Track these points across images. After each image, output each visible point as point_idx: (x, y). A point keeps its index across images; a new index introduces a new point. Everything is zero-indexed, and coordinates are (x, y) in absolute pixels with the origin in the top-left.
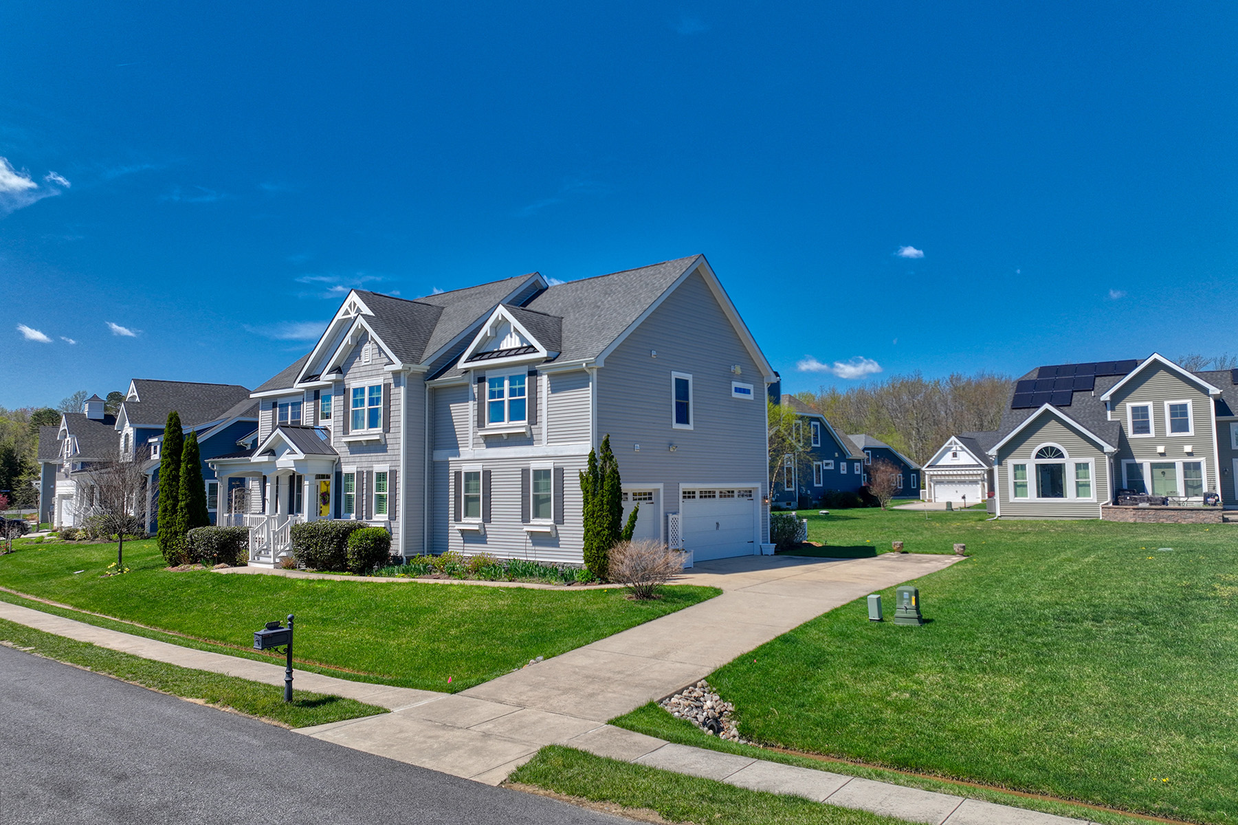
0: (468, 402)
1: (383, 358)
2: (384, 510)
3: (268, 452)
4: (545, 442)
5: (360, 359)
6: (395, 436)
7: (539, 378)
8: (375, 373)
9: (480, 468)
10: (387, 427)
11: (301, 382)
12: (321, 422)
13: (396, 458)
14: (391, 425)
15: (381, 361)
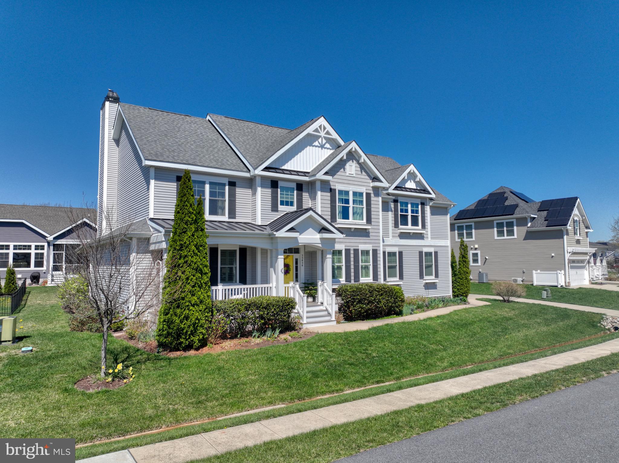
0: (388, 212)
1: (364, 176)
2: (367, 275)
3: (292, 230)
4: (429, 239)
5: (344, 170)
6: (375, 227)
7: (425, 207)
8: (360, 183)
9: (396, 250)
10: (369, 221)
11: (263, 170)
12: (281, 207)
13: (377, 241)
14: (373, 220)
15: (363, 177)
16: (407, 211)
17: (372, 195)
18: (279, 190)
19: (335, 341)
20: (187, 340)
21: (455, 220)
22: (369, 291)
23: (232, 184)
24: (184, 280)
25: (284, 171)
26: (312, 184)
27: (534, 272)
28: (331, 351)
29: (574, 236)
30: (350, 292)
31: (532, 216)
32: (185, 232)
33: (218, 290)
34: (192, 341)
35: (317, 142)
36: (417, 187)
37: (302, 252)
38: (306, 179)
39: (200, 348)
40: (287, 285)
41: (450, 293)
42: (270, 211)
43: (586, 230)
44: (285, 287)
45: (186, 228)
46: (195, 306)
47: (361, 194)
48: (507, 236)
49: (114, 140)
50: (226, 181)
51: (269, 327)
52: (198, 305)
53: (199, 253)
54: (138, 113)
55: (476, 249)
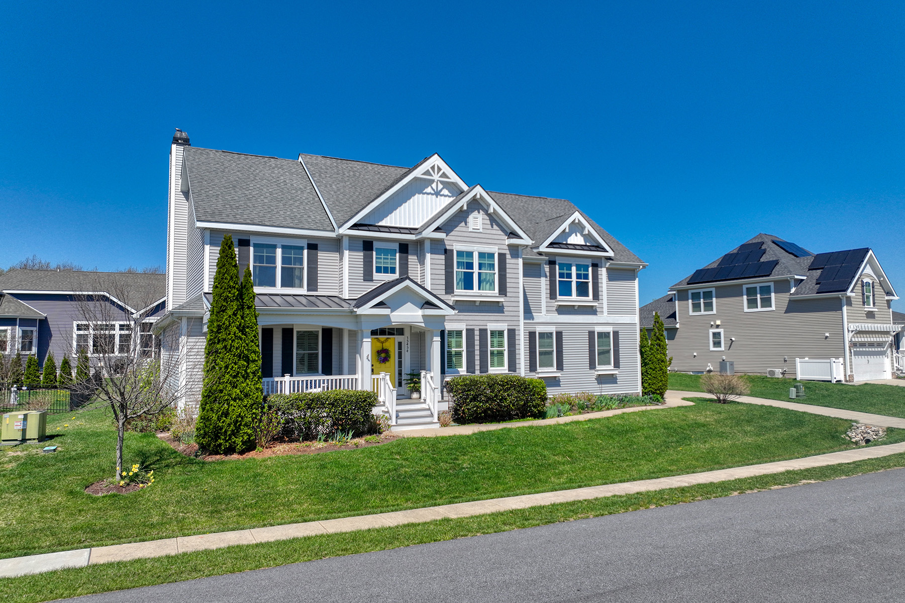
0: (540, 278)
1: (496, 230)
2: (501, 364)
3: (381, 304)
4: (605, 314)
5: (466, 224)
6: (513, 299)
7: (599, 269)
8: (490, 241)
9: (553, 329)
10: (503, 291)
11: (351, 228)
12: (376, 276)
13: (515, 318)
14: (508, 290)
15: (494, 232)
16: (569, 276)
17: (508, 256)
18: (374, 253)
19: (417, 447)
20: (227, 441)
21: (688, 284)
22: (488, 385)
23: (313, 247)
24: (223, 368)
25: (380, 229)
26: (420, 243)
27: (798, 360)
28: (407, 459)
29: (862, 306)
30: (461, 386)
31: (796, 277)
32: (223, 311)
33: (283, 382)
34: (234, 442)
35: (430, 187)
36: (585, 242)
37: (407, 332)
38: (412, 237)
39: (246, 452)
40: (374, 376)
41: (639, 390)
42: (362, 281)
43: (887, 298)
44: (374, 379)
45: (225, 306)
46: (238, 401)
47: (491, 256)
48: (762, 307)
49: (182, 192)
50: (304, 243)
51: (338, 428)
52: (240, 399)
53: (243, 337)
54: (206, 159)
55: (718, 326)
